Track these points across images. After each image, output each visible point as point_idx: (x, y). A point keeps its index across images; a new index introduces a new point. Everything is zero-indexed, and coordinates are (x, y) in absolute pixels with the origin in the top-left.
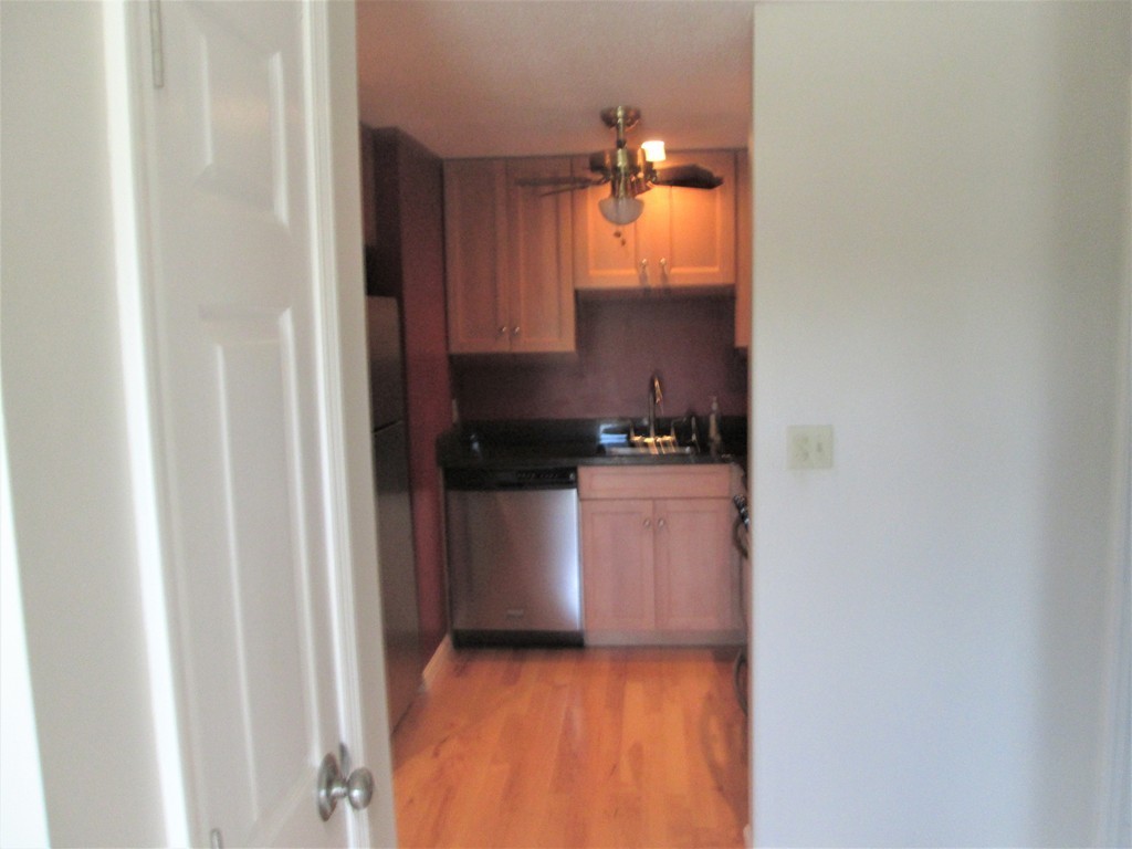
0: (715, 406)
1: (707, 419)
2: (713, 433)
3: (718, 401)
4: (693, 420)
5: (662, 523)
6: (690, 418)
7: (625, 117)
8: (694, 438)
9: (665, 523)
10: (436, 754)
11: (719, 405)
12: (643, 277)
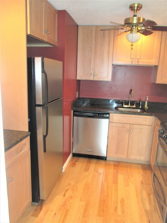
0: (147, 99)
1: (145, 102)
2: (146, 106)
3: (148, 98)
4: (141, 102)
5: (132, 130)
6: (140, 102)
7: (138, 7)
8: (140, 107)
9: (132, 131)
10: (64, 196)
11: (148, 99)
12: (132, 62)
